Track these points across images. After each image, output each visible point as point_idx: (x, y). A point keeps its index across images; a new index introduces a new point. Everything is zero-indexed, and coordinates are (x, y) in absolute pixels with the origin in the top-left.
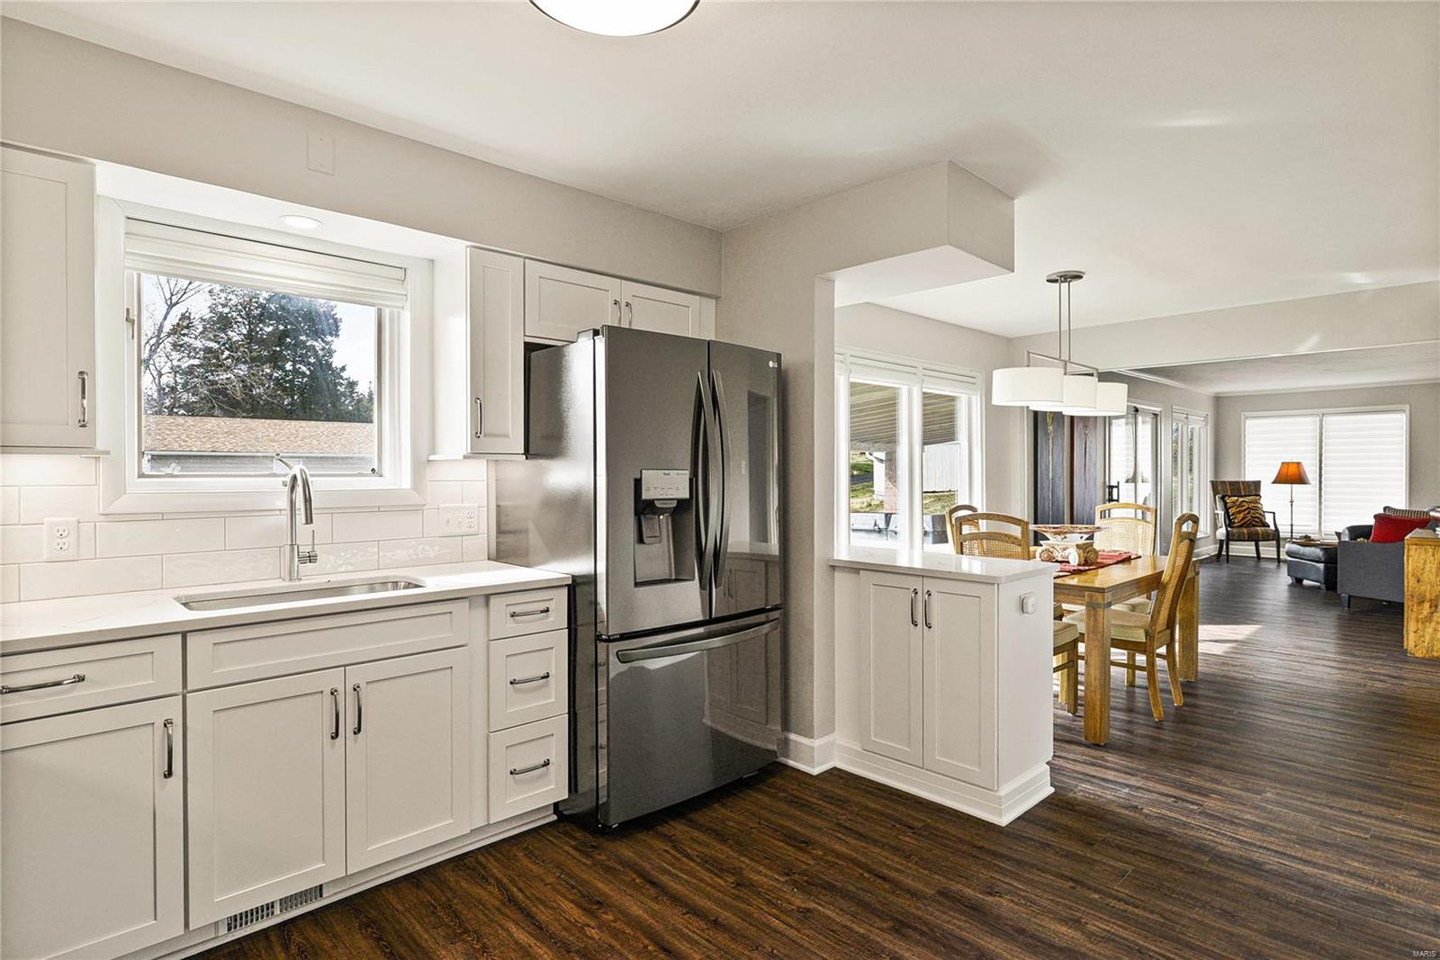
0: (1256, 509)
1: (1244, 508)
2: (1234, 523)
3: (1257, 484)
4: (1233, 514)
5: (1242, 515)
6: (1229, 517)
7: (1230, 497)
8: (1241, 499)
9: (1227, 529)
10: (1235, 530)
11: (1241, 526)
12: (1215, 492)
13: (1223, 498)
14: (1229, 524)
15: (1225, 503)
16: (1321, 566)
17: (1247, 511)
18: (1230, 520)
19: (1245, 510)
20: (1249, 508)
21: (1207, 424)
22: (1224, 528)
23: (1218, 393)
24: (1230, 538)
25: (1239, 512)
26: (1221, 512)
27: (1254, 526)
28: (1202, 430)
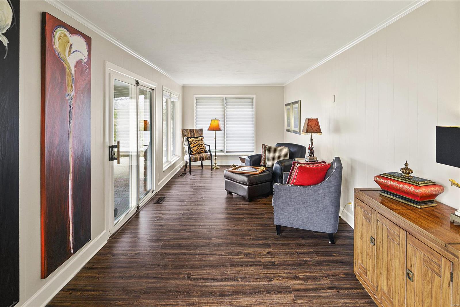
0: (202, 144)
1: (197, 144)
2: (193, 152)
3: (201, 130)
4: (192, 148)
5: (196, 148)
6: (190, 149)
7: (191, 138)
8: (195, 139)
9: (190, 156)
10: (193, 156)
11: (195, 154)
12: (184, 136)
13: (187, 139)
14: (191, 153)
15: (188, 141)
16: (246, 187)
17: (198, 146)
18: (191, 151)
19: (197, 145)
20: (199, 144)
21: (179, 100)
22: (188, 155)
23: (183, 85)
24: (191, 160)
25: (195, 146)
26: (186, 147)
27: (201, 153)
28: (177, 102)
